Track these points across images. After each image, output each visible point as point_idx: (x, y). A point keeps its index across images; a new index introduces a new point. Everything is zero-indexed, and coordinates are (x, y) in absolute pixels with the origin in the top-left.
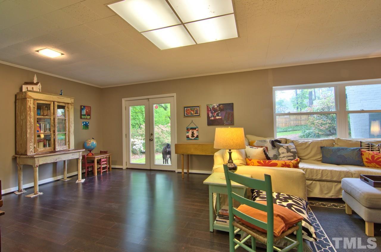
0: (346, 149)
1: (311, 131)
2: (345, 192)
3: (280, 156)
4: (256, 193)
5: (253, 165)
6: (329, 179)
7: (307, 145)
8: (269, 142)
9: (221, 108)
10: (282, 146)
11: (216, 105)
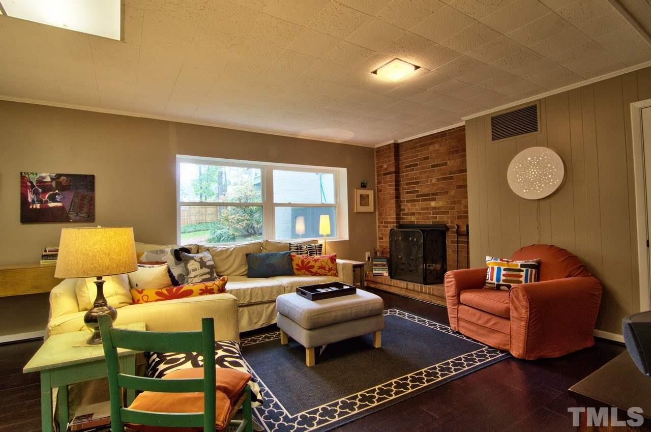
0: (276, 254)
1: (224, 231)
2: (281, 314)
3: (189, 277)
4: (155, 356)
5: (147, 302)
6: (259, 300)
7: (229, 252)
8: (169, 253)
9: (64, 183)
10: (192, 258)
11: (49, 176)
